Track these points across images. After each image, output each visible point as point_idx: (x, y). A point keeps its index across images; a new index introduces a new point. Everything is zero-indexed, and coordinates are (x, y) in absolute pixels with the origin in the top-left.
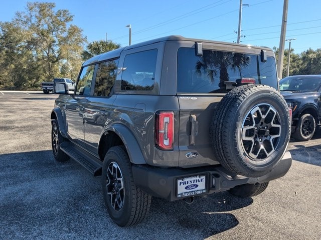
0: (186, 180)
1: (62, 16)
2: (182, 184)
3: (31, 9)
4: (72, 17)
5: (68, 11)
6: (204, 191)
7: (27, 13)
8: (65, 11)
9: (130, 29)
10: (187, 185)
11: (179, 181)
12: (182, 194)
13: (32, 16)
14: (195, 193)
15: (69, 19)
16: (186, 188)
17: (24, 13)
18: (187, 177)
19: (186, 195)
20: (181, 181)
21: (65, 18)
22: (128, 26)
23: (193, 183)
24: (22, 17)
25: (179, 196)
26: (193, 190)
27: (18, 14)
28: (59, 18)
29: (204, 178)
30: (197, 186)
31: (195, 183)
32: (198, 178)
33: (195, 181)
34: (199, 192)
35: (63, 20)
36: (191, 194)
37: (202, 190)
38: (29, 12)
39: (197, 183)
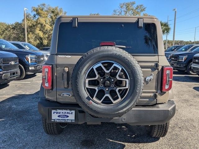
0: (59, 111)
1: (139, 9)
2: (55, 113)
3: (122, 7)
4: (145, 8)
5: (143, 5)
6: (73, 121)
7: (119, 9)
8: (141, 5)
9: (176, 11)
10: (59, 115)
11: (53, 111)
12: (55, 120)
13: (122, 11)
14: (65, 121)
15: (143, 10)
16: (59, 116)
17: (118, 10)
18: (59, 109)
19: (58, 121)
20: (55, 111)
21: (141, 10)
22: (174, 10)
23: (64, 114)
24: (117, 12)
25: (53, 121)
26: (63, 119)
27: (115, 11)
28: (137, 10)
29: (74, 112)
30: (68, 117)
31: (66, 114)
32: (68, 111)
33: (66, 113)
34: (69, 121)
35: (139, 11)
36: (62, 121)
37: (72, 120)
38: (121, 9)
39: (68, 115)
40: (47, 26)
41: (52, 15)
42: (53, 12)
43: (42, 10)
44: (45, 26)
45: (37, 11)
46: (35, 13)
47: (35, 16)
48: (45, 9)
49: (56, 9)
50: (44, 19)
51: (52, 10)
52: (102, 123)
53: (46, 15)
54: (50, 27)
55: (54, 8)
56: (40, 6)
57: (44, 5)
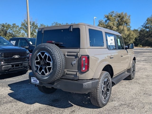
40: (114, 27)
41: (119, 19)
42: (119, 17)
43: (111, 16)
44: (113, 27)
45: (107, 17)
46: (106, 19)
47: (106, 21)
48: (114, 15)
49: (122, 14)
50: (112, 22)
51: (119, 15)
52: (52, 87)
53: (114, 20)
54: (116, 28)
55: (120, 13)
56: (110, 14)
57: (113, 12)
